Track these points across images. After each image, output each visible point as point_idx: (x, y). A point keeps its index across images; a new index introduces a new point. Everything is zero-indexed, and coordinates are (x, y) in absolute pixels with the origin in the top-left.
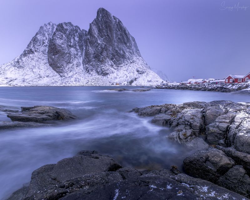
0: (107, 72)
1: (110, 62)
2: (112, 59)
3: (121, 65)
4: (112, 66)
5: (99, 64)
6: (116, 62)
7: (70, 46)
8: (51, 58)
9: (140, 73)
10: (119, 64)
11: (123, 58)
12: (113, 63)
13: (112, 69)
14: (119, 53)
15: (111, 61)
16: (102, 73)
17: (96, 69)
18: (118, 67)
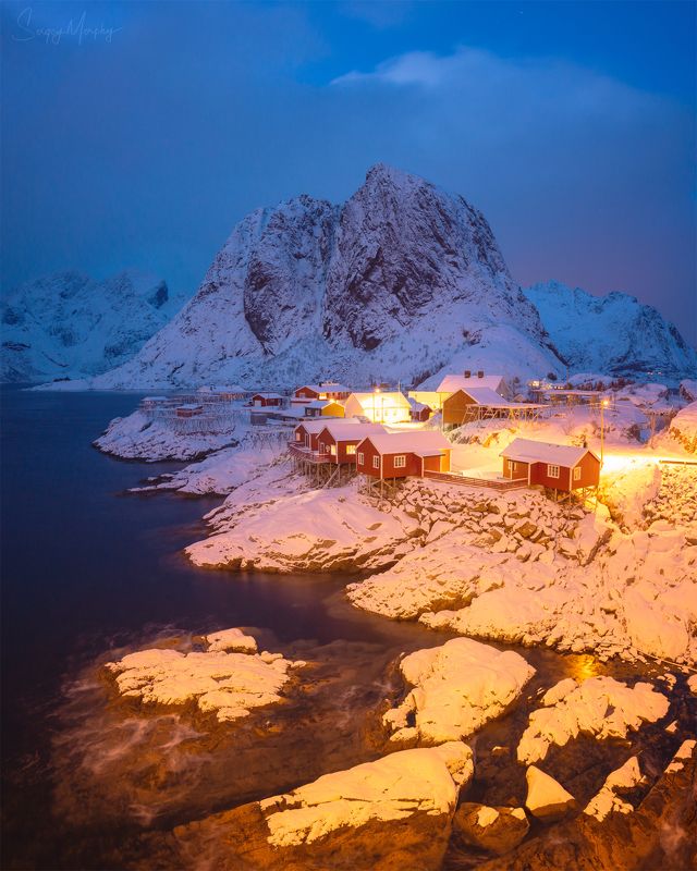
0: (377, 337)
1: (392, 300)
2: (396, 290)
3: (423, 310)
4: (395, 311)
5: (358, 307)
6: (407, 301)
7: (298, 256)
8: (250, 297)
9: (472, 339)
10: (417, 305)
11: (429, 284)
12: (399, 302)
13: (395, 324)
14: (417, 270)
15: (394, 296)
16: (364, 339)
17: (350, 327)
18: (412, 315)
